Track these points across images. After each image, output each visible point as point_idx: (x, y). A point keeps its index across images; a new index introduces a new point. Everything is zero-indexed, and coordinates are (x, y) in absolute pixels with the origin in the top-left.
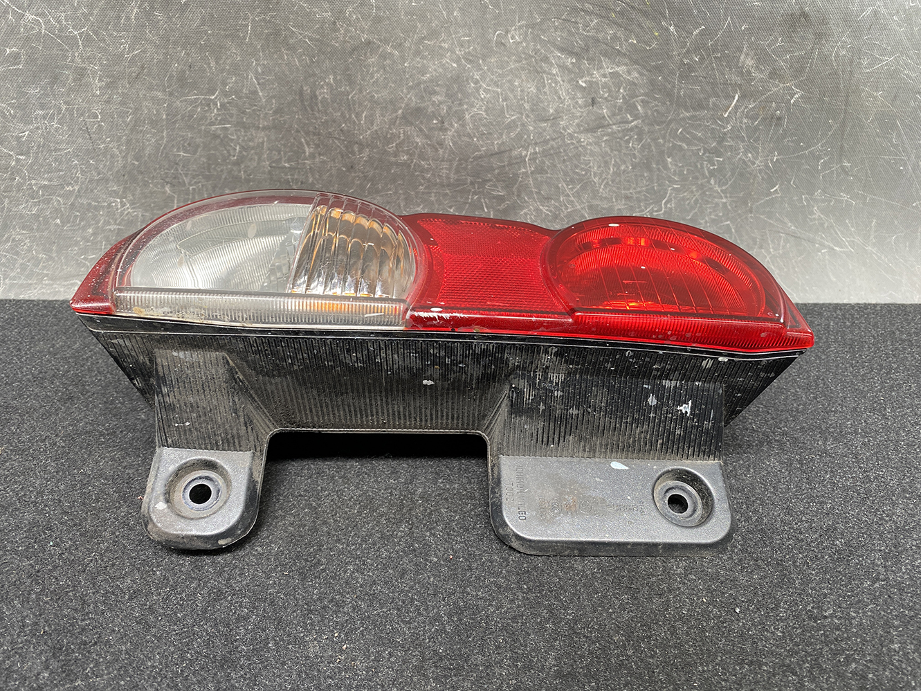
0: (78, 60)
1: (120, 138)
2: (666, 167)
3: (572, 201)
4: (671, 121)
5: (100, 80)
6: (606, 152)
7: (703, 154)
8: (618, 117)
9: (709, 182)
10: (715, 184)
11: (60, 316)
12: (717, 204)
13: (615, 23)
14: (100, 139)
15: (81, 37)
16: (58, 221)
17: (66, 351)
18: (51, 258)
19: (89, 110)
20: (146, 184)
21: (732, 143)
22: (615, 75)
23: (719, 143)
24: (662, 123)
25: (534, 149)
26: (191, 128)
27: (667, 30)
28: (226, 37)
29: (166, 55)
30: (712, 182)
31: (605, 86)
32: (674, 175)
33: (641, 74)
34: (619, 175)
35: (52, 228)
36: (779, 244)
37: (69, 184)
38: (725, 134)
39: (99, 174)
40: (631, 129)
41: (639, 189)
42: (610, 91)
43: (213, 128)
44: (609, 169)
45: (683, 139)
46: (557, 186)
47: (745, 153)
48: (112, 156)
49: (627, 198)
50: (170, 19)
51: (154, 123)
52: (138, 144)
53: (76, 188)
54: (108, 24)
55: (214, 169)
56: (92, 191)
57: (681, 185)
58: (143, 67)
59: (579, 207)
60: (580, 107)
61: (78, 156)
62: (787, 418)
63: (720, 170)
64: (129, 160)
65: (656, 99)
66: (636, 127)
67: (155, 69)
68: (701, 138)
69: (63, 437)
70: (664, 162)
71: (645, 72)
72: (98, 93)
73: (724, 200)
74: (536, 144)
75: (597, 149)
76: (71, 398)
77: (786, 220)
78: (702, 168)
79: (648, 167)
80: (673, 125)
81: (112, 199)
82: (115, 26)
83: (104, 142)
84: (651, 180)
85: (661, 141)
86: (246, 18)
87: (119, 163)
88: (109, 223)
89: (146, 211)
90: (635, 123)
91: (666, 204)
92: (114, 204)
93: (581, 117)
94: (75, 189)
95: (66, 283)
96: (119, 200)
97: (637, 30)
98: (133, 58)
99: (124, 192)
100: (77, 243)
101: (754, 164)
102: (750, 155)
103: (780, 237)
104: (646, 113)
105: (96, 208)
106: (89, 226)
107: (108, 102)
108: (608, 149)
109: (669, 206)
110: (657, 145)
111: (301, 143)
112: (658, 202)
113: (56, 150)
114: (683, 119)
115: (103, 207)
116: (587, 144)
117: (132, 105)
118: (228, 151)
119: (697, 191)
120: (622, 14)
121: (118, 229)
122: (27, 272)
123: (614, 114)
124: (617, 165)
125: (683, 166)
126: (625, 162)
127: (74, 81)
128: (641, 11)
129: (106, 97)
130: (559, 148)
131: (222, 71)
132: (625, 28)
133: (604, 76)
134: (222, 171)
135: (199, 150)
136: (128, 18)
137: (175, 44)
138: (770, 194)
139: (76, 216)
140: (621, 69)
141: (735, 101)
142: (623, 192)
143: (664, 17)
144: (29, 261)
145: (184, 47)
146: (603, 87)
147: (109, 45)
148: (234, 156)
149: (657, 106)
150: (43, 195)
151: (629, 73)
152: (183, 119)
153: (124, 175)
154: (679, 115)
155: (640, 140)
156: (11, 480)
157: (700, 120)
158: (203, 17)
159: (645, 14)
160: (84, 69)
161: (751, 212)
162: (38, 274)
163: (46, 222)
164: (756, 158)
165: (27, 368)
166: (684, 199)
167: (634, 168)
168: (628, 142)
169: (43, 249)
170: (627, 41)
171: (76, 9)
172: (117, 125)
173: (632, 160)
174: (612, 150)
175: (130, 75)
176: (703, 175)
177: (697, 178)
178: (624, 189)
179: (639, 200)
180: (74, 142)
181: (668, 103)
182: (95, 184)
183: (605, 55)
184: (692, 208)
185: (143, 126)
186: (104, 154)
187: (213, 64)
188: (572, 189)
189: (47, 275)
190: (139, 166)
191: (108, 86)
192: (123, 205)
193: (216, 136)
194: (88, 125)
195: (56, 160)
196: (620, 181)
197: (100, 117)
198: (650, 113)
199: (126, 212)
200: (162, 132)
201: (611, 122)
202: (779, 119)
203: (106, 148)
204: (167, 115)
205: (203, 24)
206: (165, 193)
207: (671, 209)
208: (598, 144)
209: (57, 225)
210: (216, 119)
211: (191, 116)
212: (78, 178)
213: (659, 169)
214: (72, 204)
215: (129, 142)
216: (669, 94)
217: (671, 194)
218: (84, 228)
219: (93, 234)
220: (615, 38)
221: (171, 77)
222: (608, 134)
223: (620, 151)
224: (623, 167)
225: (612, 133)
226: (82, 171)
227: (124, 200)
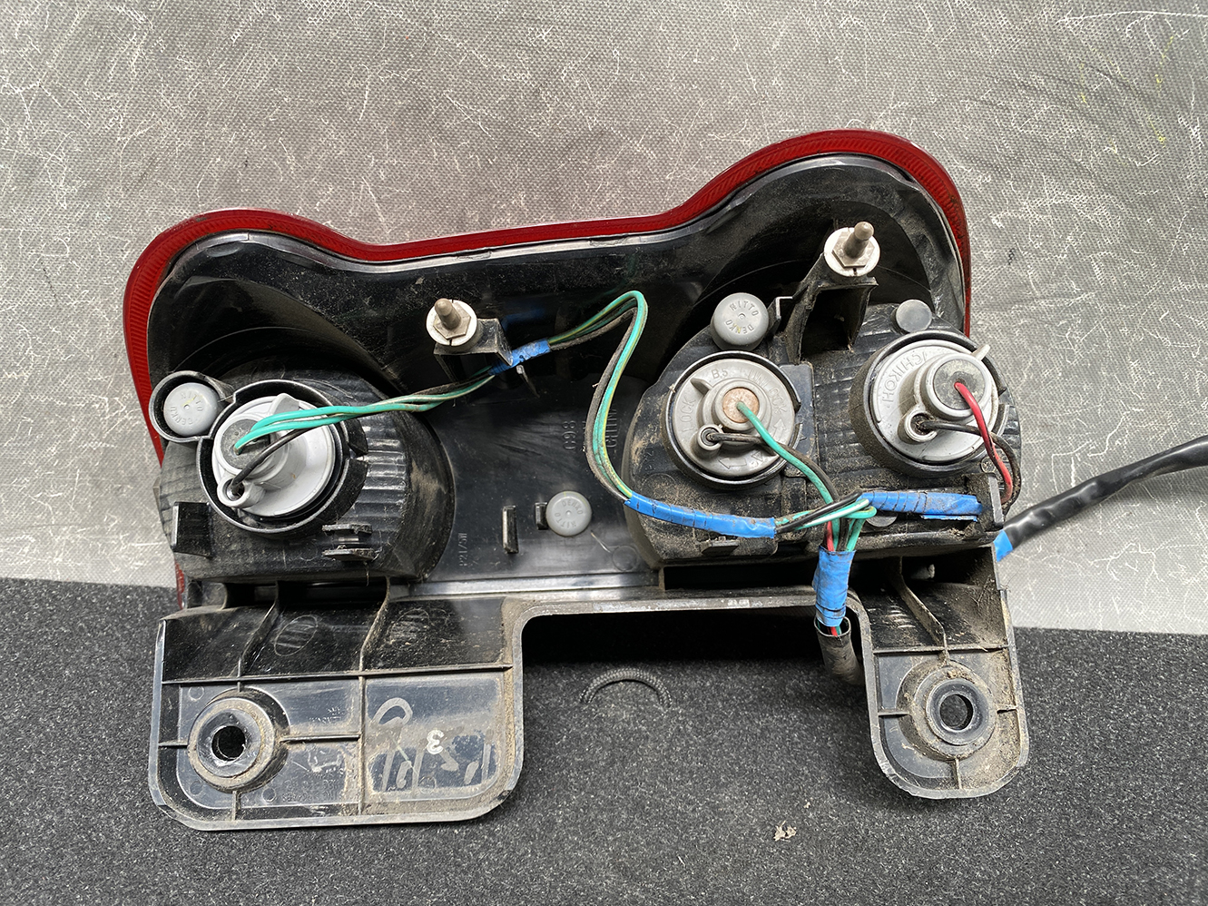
0: (24, 143)
1: (108, 289)
2: (1124, 376)
4: (1151, 297)
5: (68, 182)
6: (1020, 347)
7: (1199, 357)
8: (1054, 286)
13: (1083, 114)
14: (70, 290)
15: (28, 98)
19: (48, 237)
22: (1064, 209)
24: (1134, 299)
27: (1185, 132)
28: (319, 110)
29: (198, 140)
31: (1040, 229)
32: (1137, 390)
33: (1113, 210)
34: (1037, 386)
37: (11, 368)
39: (68, 352)
40: (1074, 308)
41: (1068, 413)
42: (1047, 238)
44: (1021, 376)
45: (1168, 329)
48: (94, 322)
49: (1045, 426)
50: (207, 71)
53: (26, 375)
54: (83, 75)
56: (55, 381)
57: (1147, 409)
58: (152, 161)
60: (986, 264)
61: (28, 319)
65: (1131, 257)
66: (1084, 304)
67: (177, 166)
68: (1201, 330)
70: (1124, 367)
71: (1123, 208)
72: (64, 205)
78: (1191, 380)
79: (1093, 375)
80: (1154, 305)
81: (94, 397)
82: (97, 80)
83: (77, 296)
84: (1093, 397)
85: (1125, 330)
86: (360, 76)
87: (107, 335)
88: (87, 438)
90: (1084, 296)
91: (1112, 440)
92: (97, 406)
93: (984, 282)
94: (23, 378)
95: (7, 540)
96: (106, 400)
97: (1125, 130)
98: (133, 143)
99: (116, 385)
100: (28, 471)
104: (1107, 285)
105: (63, 411)
106: (52, 442)
107: (84, 223)
108: (1024, 341)
109: (1117, 442)
110: (1117, 337)
112: (1099, 435)
114: (1178, 294)
115: (77, 410)
116: (988, 330)
117: (131, 231)
120: (1101, 97)
121: (106, 448)
123: (1047, 280)
124: (1035, 369)
125: (1156, 376)
126: (1051, 365)
127: (17, 182)
128: (1141, 95)
129: (80, 215)
131: (308, 174)
132: (1102, 125)
133: (1042, 210)
136: (123, 66)
137: (218, 119)
139: (26, 425)
140: (1081, 199)
142: (1039, 415)
143: (1184, 106)
145: (235, 125)
146: (1036, 231)
147: (84, 117)
149: (1132, 269)
151: (1091, 207)
153: (116, 356)
154: (1169, 287)
155: (1087, 327)
158: (274, 71)
159: (1148, 100)
160: (36, 160)
166: (1146, 433)
167: (1066, 375)
168: (1063, 329)
170: (1099, 148)
171: (18, 45)
172: (102, 266)
173: (1065, 363)
174: (1031, 343)
175: (128, 176)
177: (1178, 398)
178: (1043, 411)
179: (1065, 431)
180: (19, 295)
181: (1154, 265)
182: (60, 371)
183: (1051, 173)
186: (79, 318)
187: (291, 160)
191: (84, 193)
192: (115, 408)
194: (46, 264)
196: (1037, 397)
197: (68, 250)
199: (120, 420)
201: (1038, 295)
203: (81, 307)
205: (274, 84)
207: (1120, 448)
208: (1006, 331)
212: (29, 358)
213: (1111, 380)
214: (19, 404)
216: (1159, 250)
217: (1125, 423)
218: (41, 446)
219: (57, 457)
220: (1078, 141)
221: (208, 182)
222: (1030, 315)
223: (1045, 346)
224: (1046, 374)
225: (1037, 313)
226: (36, 346)
227: (117, 399)
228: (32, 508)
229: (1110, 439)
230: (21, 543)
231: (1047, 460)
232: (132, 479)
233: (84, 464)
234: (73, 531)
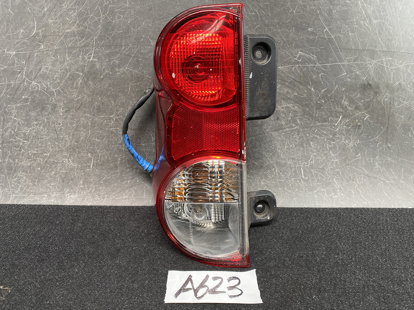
0: (54, 101)
1: (70, 133)
2: (310, 146)
3: (269, 160)
4: (312, 127)
5: (63, 109)
6: (284, 140)
7: (327, 141)
8: (289, 125)
9: (329, 152)
10: (332, 153)
11: (38, 213)
12: (333, 162)
13: (288, 87)
14: (61, 134)
15: (56, 91)
16: (39, 169)
17: (40, 233)
18: (34, 185)
19: (57, 122)
20: (80, 153)
21: (339, 136)
22: (287, 108)
23: (333, 136)
24: (308, 127)
25: (252, 138)
26: (101, 129)
27: (310, 90)
28: (119, 92)
29: (92, 99)
30: (331, 152)
31: (283, 112)
32: (314, 149)
33: (299, 107)
34: (289, 149)
35: (36, 171)
36: (361, 179)
37: (45, 153)
38: (336, 132)
39: (59, 148)
40: (295, 130)
41: (298, 155)
42: (285, 114)
43: (111, 129)
44: (285, 147)
45: (318, 134)
46: (262, 154)
47: (345, 140)
48: (66, 141)
49: (293, 159)
50: (95, 84)
51: (85, 127)
52: (77, 136)
54: (68, 86)
55: (111, 146)
56: (55, 155)
57: (317, 154)
58: (82, 104)
59: (271, 163)
60: (272, 121)
61: (50, 141)
62: (374, 272)
63: (334, 147)
64: (73, 142)
65: (305, 118)
66: (297, 129)
67: (87, 105)
68: (326, 134)
69: (39, 282)
70: (309, 143)
71: (301, 106)
72: (61, 114)
73: (336, 160)
74: (252, 136)
75: (279, 138)
76: (43, 260)
77: (364, 169)
78: (326, 146)
79: (302, 145)
81: (64, 159)
82: (71, 87)
83: (62, 135)
84: (303, 151)
85: (308, 135)
86: (128, 84)
87: (69, 144)
88: (62, 170)
89: (79, 164)
90: (296, 127)
92: (65, 161)
93: (272, 125)
94: (48, 155)
95: (40, 196)
96: (67, 160)
97: (297, 89)
98: (78, 100)
99: (70, 156)
100: (47, 178)
101: (349, 144)
102: (347, 141)
103: (362, 176)
104: (301, 124)
105: (57, 163)
106: (53, 171)
107: (65, 118)
108: (284, 138)
110: (306, 136)
111: (150, 136)
112: (307, 161)
113: (41, 138)
114: (318, 126)
115: (60, 163)
116: (275, 136)
117: (76, 120)
118: (118, 139)
119: (324, 156)
120: (291, 83)
121: (66, 172)
122: (23, 191)
123: (287, 124)
124: (288, 145)
125: (318, 146)
126: (292, 144)
127: (51, 110)
128: (299, 82)
129: (65, 116)
130: (262, 138)
131: (117, 106)
132: (292, 89)
133: (283, 108)
134: (114, 147)
135: (105, 138)
136: (77, 84)
137: (97, 94)
138: (356, 157)
139: (47, 167)
140: (291, 105)
141: (340, 119)
143: (309, 84)
144: (24, 186)
145: (101, 96)
146: (282, 113)
147: (68, 95)
148: (120, 141)
149: (306, 120)
150: (33, 157)
151: (294, 107)
152: (98, 125)
153: (70, 149)
154: (315, 124)
155: (299, 134)
156: (15, 307)
157: (325, 126)
158: (110, 84)
159: (301, 83)
160: (56, 105)
161: (348, 165)
162: (28, 192)
163: (34, 169)
164: (350, 142)
165: (22, 243)
166: (318, 160)
167: (296, 146)
168: (293, 135)
169: (31, 181)
170: (293, 94)
171: (55, 80)
172: (69, 128)
173: (295, 143)
174: (286, 139)
175: (76, 107)
176: (327, 149)
177: (324, 151)
178: (292, 155)
179: (298, 160)
180: (49, 135)
181: (311, 119)
182: (57, 153)
183: (283, 99)
184: (322, 163)
185: (80, 128)
186: (62, 140)
187: (113, 103)
188: (268, 155)
189: (32, 192)
190: (77, 145)
191: (66, 112)
192: (69, 162)
193: (112, 133)
194: (56, 128)
195: (41, 142)
196: (290, 152)
197: (61, 124)
198: (303, 123)
199: (70, 165)
200: (88, 131)
201: (286, 127)
202: (359, 126)
203: (63, 138)
204: (91, 124)
205: (109, 87)
206: (88, 156)
207: (313, 164)
208: (280, 136)
209: (39, 170)
210: (113, 125)
211: (102, 124)
212: (50, 150)
213: (307, 147)
214: (46, 161)
215: (73, 135)
216: (311, 116)
217: (312, 157)
218: (51, 172)
219: (54, 174)
220: (288, 93)
221: (94, 108)
222: (285, 132)
223: (289, 139)
224: (291, 146)
225: (286, 131)
226: (52, 147)
227: (69, 159)
228: (47, 188)
229: (310, 162)
230: (44, 197)
231: (295, 167)
232: (72, 180)
233: (61, 176)
234: (57, 193)
